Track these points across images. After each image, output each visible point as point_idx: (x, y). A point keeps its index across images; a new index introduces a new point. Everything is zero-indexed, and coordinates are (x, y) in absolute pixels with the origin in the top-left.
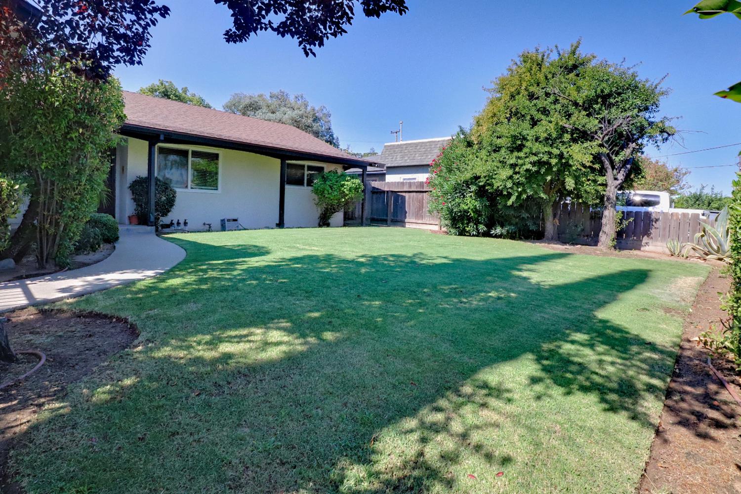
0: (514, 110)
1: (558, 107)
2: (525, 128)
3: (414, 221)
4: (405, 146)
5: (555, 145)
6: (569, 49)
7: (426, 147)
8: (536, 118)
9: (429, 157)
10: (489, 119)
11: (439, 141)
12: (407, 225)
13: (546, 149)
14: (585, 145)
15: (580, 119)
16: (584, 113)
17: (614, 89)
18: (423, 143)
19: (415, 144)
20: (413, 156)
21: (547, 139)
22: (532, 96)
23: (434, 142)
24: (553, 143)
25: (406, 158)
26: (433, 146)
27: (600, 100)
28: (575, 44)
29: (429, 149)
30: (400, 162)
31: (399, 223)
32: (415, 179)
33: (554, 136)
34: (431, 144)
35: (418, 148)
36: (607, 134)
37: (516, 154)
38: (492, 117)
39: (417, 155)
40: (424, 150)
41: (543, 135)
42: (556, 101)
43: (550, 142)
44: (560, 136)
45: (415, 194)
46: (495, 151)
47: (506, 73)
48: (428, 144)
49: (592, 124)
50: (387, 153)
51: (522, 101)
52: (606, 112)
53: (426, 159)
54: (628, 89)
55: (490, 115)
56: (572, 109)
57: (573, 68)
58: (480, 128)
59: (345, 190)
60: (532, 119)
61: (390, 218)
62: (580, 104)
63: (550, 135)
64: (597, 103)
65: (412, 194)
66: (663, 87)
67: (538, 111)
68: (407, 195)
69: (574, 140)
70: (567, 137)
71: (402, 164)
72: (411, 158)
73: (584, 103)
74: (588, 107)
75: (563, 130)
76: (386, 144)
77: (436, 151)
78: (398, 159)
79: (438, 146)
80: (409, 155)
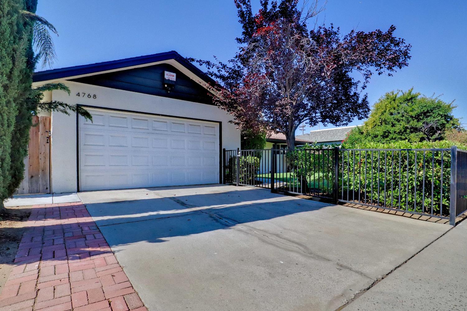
0: (383, 119)
1: (404, 118)
2: (389, 127)
4: (321, 132)
5: (403, 135)
6: (408, 92)
8: (394, 123)
9: (336, 137)
10: (372, 123)
11: (340, 129)
13: (399, 136)
14: (417, 134)
15: (414, 123)
16: (416, 120)
17: (429, 109)
19: (327, 131)
20: (327, 137)
21: (399, 132)
22: (391, 114)
24: (402, 134)
25: (323, 138)
26: (337, 132)
27: (422, 115)
28: (410, 90)
29: (335, 133)
30: (320, 140)
33: (403, 131)
35: (329, 133)
36: (427, 128)
37: (386, 139)
38: (373, 123)
39: (329, 136)
40: (332, 134)
41: (398, 131)
42: (403, 116)
43: (401, 133)
44: (405, 131)
46: (375, 137)
47: (378, 101)
48: (334, 131)
49: (420, 124)
50: (312, 135)
51: (387, 116)
52: (426, 119)
53: (334, 139)
54: (436, 107)
55: (373, 121)
56: (410, 119)
57: (410, 99)
58: (367, 127)
60: (392, 123)
62: (414, 116)
63: (401, 130)
64: (421, 116)
66: (454, 104)
67: (395, 120)
69: (412, 132)
70: (408, 131)
71: (321, 141)
73: (416, 116)
74: (417, 118)
75: (407, 128)
76: (311, 131)
77: (339, 134)
78: (319, 139)
79: (340, 131)
80: (324, 137)
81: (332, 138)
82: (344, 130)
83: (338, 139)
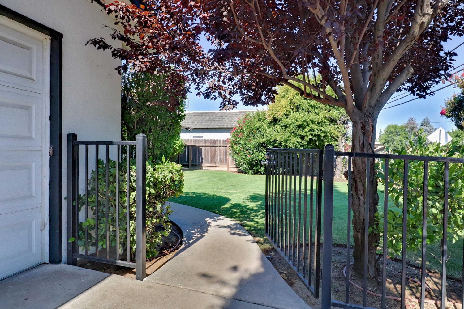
3: (209, 165)
4: (192, 115)
7: (209, 116)
9: (213, 123)
12: (203, 168)
18: (206, 113)
19: (200, 113)
23: (215, 113)
25: (196, 123)
26: (214, 116)
29: (211, 118)
30: (192, 125)
31: (198, 167)
32: (202, 137)
34: (212, 114)
35: (203, 116)
39: (204, 121)
40: (208, 118)
45: (209, 147)
48: (210, 114)
59: (177, 147)
61: (190, 163)
65: (207, 148)
68: (203, 148)
72: (199, 123)
77: (217, 119)
78: (189, 123)
79: (218, 116)
80: (197, 121)
81: (208, 123)
82: (222, 114)
83: (216, 126)
